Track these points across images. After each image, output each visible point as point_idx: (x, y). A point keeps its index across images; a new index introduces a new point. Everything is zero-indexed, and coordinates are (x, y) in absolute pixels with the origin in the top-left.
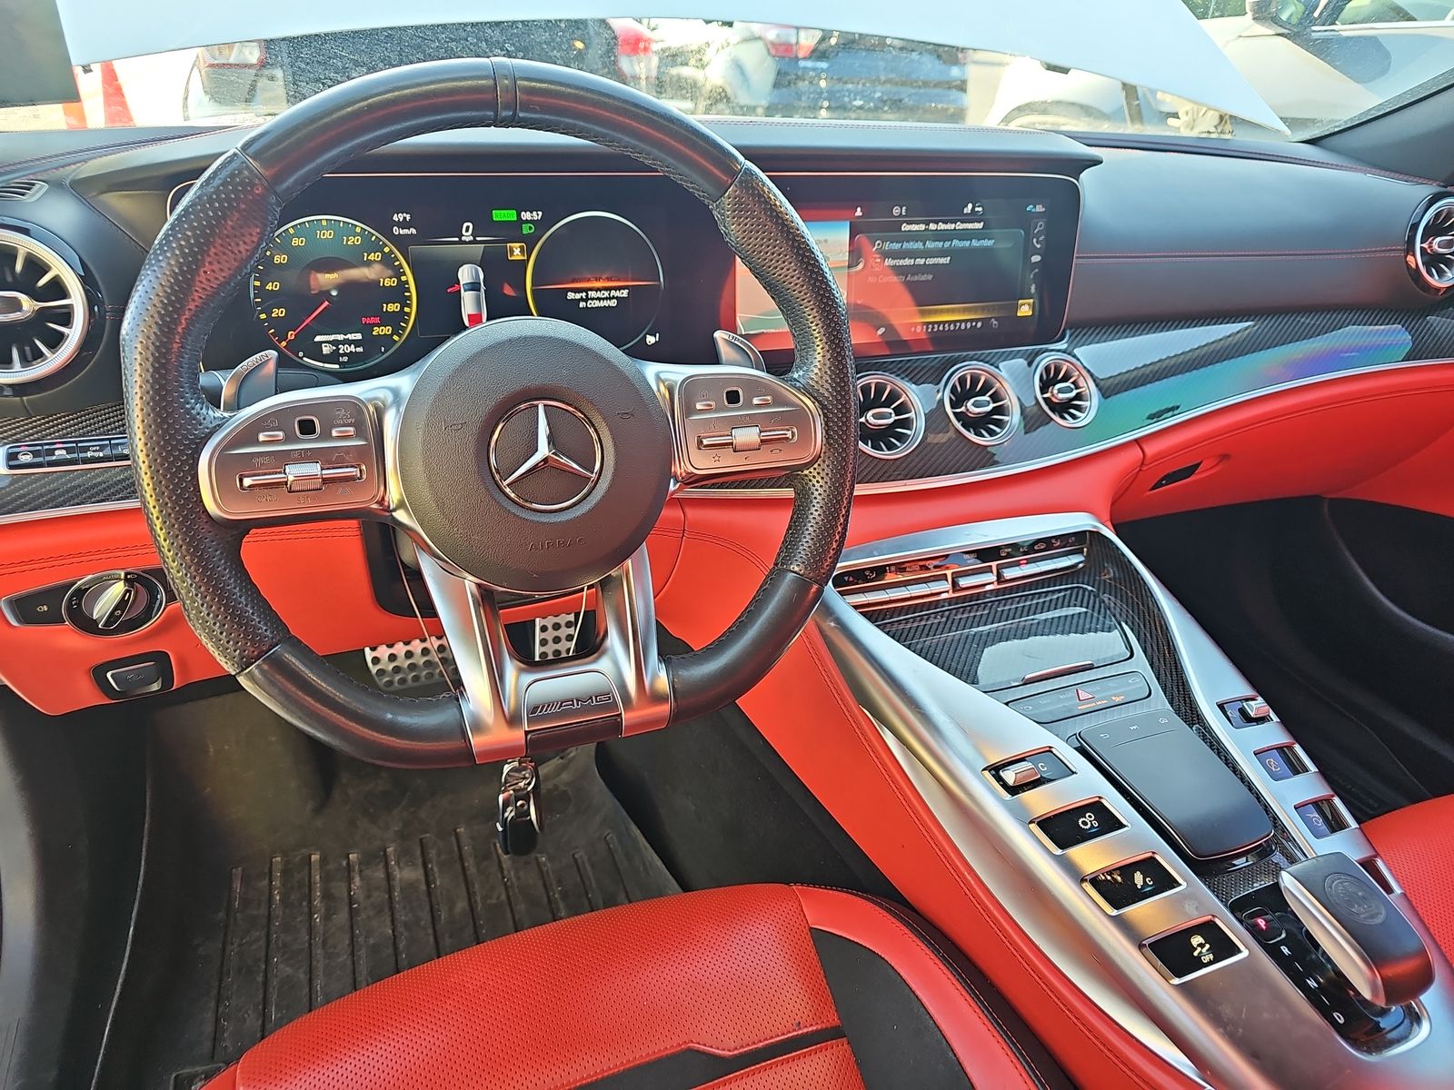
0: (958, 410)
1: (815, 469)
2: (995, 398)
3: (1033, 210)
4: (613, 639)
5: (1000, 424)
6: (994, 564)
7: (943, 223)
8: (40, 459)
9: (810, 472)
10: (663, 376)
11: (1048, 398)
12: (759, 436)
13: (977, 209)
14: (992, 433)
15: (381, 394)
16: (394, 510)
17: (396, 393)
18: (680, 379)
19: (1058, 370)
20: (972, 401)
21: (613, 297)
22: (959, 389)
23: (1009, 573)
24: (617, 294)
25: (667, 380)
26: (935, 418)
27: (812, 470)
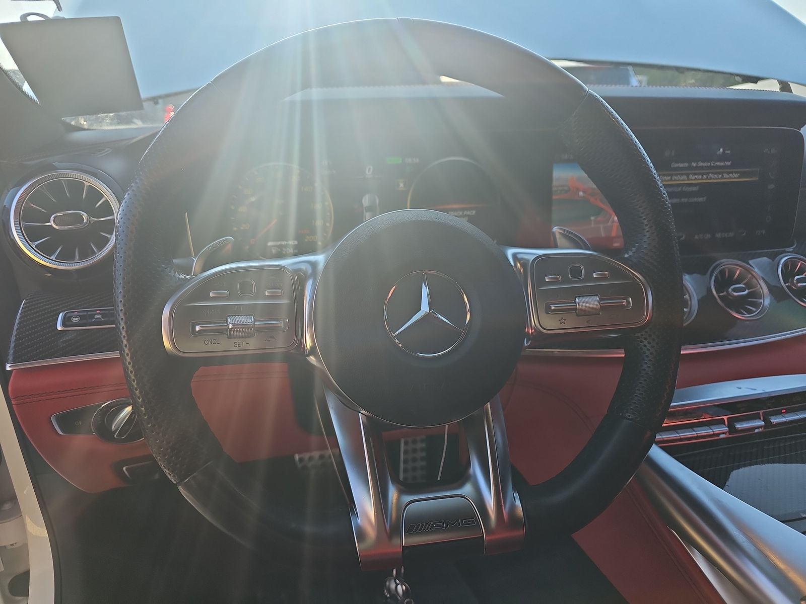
0: (721, 294)
1: (646, 332)
2: (749, 286)
3: (769, 152)
4: (476, 469)
5: (756, 305)
6: (761, 412)
7: (702, 162)
8: (85, 321)
9: (642, 335)
10: (519, 256)
11: (789, 285)
12: (600, 303)
13: (727, 152)
14: (750, 312)
15: (303, 267)
16: (308, 355)
17: (314, 265)
18: (532, 258)
19: (794, 265)
20: (732, 287)
21: (466, 216)
22: (720, 278)
23: (775, 420)
24: (469, 213)
25: (522, 259)
26: (706, 300)
27: (644, 333)
